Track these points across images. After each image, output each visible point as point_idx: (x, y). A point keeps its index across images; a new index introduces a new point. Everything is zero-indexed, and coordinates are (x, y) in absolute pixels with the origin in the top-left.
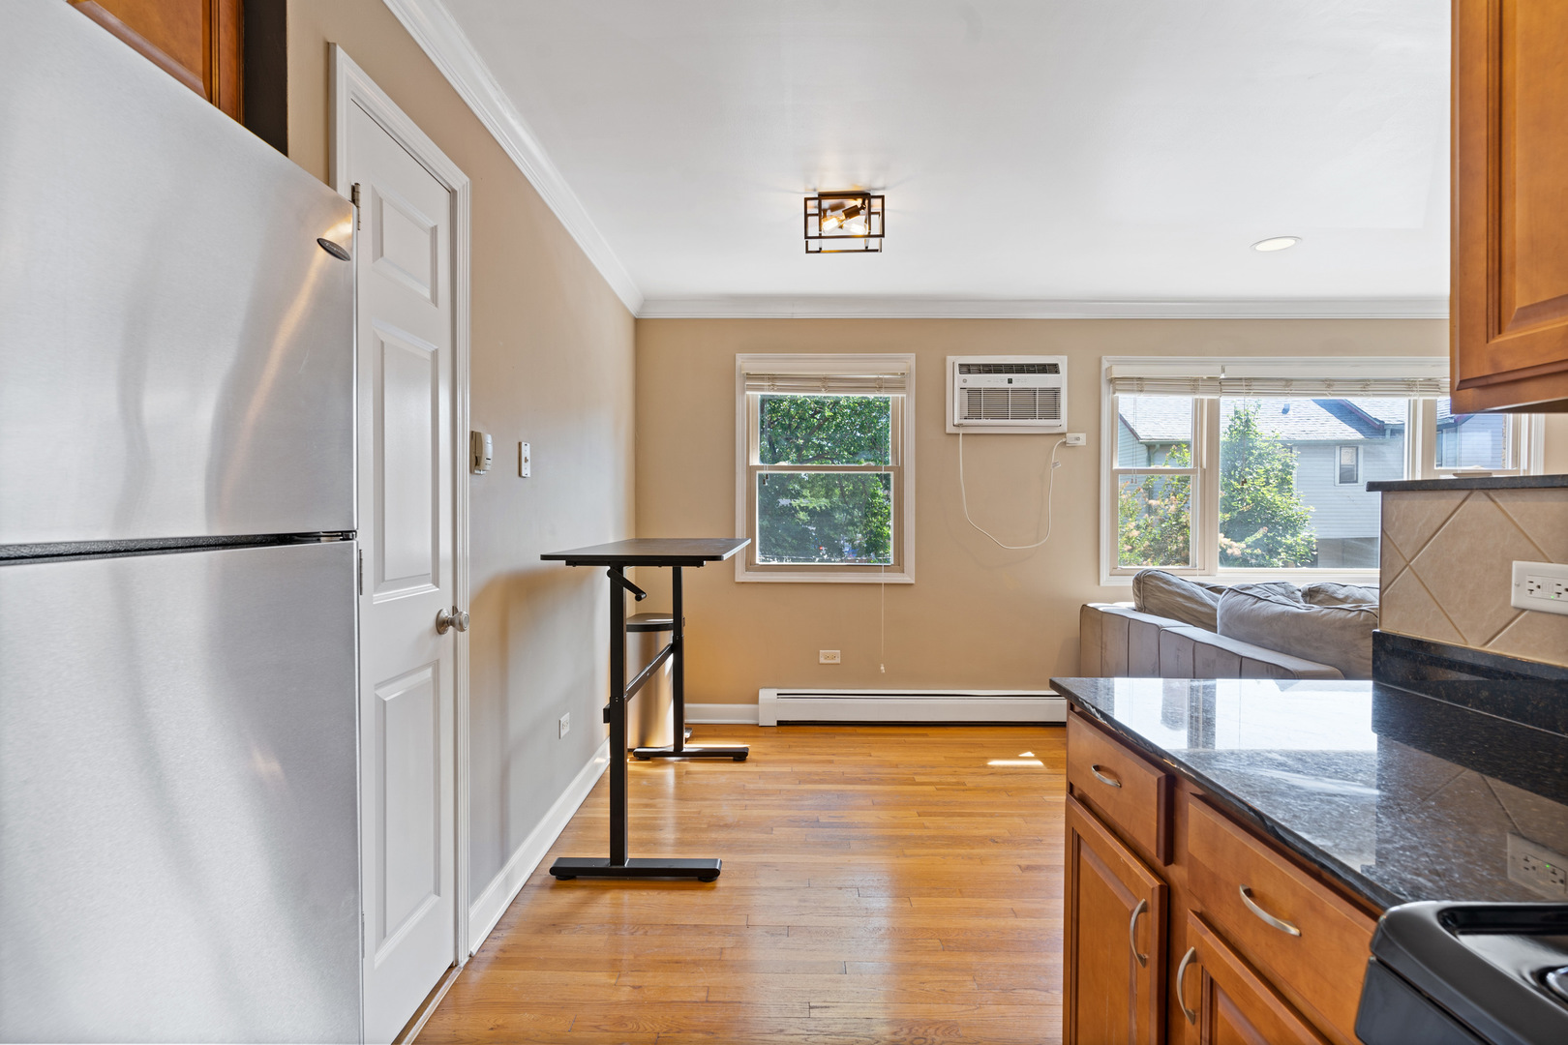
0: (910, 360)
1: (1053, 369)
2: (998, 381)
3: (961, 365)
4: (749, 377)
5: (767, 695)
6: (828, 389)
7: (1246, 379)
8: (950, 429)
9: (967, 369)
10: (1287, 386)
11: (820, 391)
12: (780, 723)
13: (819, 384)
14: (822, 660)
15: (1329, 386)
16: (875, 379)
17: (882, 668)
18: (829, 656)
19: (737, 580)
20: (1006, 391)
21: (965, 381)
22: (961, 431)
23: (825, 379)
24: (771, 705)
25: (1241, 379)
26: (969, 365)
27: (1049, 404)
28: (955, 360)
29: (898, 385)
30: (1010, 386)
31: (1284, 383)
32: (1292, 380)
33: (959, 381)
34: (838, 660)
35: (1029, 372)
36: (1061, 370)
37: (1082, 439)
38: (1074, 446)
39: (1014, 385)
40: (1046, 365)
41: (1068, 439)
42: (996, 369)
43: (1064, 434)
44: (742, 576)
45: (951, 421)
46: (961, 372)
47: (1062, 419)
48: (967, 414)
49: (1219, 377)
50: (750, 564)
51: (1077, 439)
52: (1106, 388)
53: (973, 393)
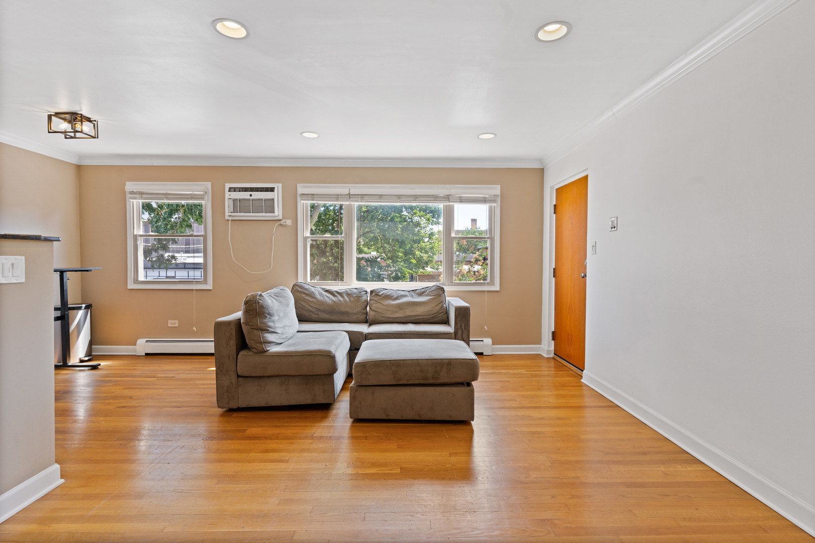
0: (208, 185)
1: (271, 190)
2: (245, 195)
3: (230, 188)
4: (132, 193)
5: (141, 342)
6: (168, 199)
7: (361, 195)
8: (227, 218)
10: (380, 198)
11: (163, 200)
12: (147, 354)
13: (163, 196)
14: (169, 325)
15: (399, 198)
16: (189, 194)
17: (194, 328)
18: (173, 323)
19: (128, 288)
20: (249, 200)
21: (230, 195)
22: (231, 218)
23: (166, 194)
24: (142, 346)
25: (358, 195)
26: (235, 188)
27: (269, 206)
28: (228, 186)
29: (201, 197)
30: (251, 198)
31: (379, 197)
32: (382, 195)
33: (228, 195)
34: (177, 325)
35: (261, 191)
36: (276, 190)
37: (289, 222)
38: (286, 226)
39: (253, 197)
40: (268, 188)
41: (282, 222)
42: (246, 190)
43: (281, 220)
44: (131, 285)
45: (227, 214)
46: (229, 191)
47: (276, 213)
48: (232, 211)
49: (349, 193)
50: (136, 281)
51: (285, 222)
52: (299, 199)
53: (235, 200)
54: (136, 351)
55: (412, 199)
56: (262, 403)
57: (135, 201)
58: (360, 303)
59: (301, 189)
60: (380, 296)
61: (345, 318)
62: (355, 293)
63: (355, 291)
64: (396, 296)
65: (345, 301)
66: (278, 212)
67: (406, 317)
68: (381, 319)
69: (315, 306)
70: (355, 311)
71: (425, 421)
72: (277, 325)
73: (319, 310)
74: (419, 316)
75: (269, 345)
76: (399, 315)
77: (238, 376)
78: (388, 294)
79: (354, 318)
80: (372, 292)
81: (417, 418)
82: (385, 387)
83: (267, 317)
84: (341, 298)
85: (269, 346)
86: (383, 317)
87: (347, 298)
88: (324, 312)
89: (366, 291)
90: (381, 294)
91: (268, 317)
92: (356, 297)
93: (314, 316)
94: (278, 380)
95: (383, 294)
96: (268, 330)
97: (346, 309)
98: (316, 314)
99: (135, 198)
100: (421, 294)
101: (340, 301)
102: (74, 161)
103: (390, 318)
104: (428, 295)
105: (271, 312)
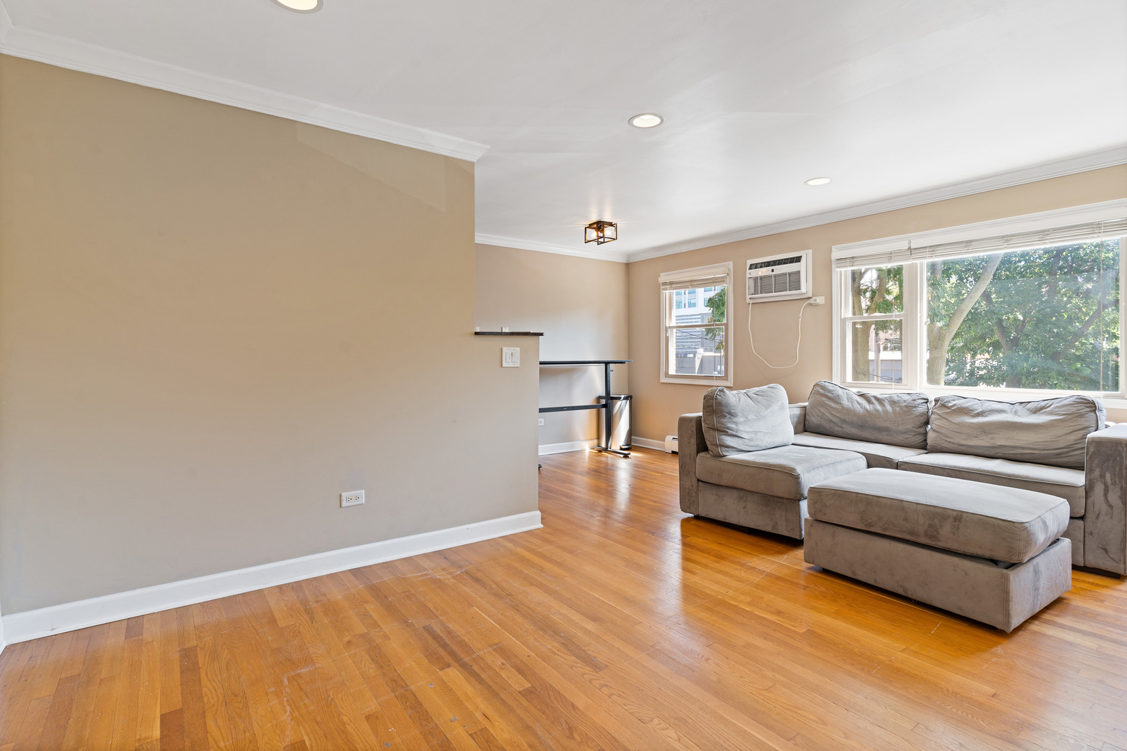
0: (730, 264)
1: (798, 259)
2: (767, 271)
3: (751, 265)
4: (665, 284)
5: (669, 438)
7: (930, 247)
8: (748, 301)
9: (753, 266)
10: (965, 247)
11: (689, 287)
12: (672, 452)
13: (688, 284)
16: (711, 279)
19: (661, 381)
20: (771, 276)
21: (751, 274)
22: (751, 301)
23: (691, 281)
24: (670, 443)
25: (926, 247)
26: (757, 264)
27: (794, 281)
28: (750, 262)
29: (722, 280)
30: (773, 273)
31: (965, 244)
32: (971, 241)
33: (748, 273)
35: (784, 263)
36: (803, 260)
37: (820, 300)
38: (817, 305)
39: (775, 273)
40: (794, 258)
41: (811, 301)
42: (768, 264)
43: (810, 298)
44: (663, 380)
45: (748, 297)
46: (750, 269)
47: (803, 289)
48: (753, 292)
49: (910, 248)
50: (667, 375)
51: (816, 300)
52: (834, 266)
53: (756, 279)
54: (664, 447)
55: (1036, 238)
56: (720, 517)
57: (667, 292)
58: (912, 416)
59: (836, 254)
60: (948, 408)
61: (884, 437)
62: (905, 401)
63: (907, 397)
64: (980, 410)
65: (886, 412)
66: (806, 287)
67: (993, 447)
68: (945, 445)
69: (838, 415)
70: (900, 428)
71: (915, 600)
72: (741, 428)
73: (844, 421)
74: (1023, 448)
75: (727, 449)
76: (983, 442)
77: (698, 480)
78: (965, 406)
79: (900, 438)
80: (936, 401)
81: (900, 592)
82: (851, 531)
83: (726, 416)
84: (879, 407)
85: (727, 451)
86: (950, 442)
87: (889, 408)
88: (852, 424)
89: (928, 399)
90: (950, 405)
91: (729, 416)
92: (906, 406)
93: (837, 429)
94: (735, 493)
95: (954, 405)
96: (727, 432)
97: (885, 424)
98: (838, 426)
99: (666, 289)
100: (1037, 411)
101: (877, 411)
102: (623, 260)
103: (962, 445)
104: (1051, 413)
105: (732, 411)
